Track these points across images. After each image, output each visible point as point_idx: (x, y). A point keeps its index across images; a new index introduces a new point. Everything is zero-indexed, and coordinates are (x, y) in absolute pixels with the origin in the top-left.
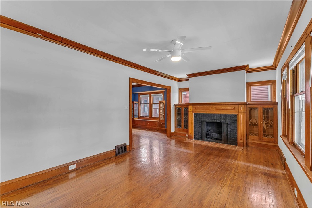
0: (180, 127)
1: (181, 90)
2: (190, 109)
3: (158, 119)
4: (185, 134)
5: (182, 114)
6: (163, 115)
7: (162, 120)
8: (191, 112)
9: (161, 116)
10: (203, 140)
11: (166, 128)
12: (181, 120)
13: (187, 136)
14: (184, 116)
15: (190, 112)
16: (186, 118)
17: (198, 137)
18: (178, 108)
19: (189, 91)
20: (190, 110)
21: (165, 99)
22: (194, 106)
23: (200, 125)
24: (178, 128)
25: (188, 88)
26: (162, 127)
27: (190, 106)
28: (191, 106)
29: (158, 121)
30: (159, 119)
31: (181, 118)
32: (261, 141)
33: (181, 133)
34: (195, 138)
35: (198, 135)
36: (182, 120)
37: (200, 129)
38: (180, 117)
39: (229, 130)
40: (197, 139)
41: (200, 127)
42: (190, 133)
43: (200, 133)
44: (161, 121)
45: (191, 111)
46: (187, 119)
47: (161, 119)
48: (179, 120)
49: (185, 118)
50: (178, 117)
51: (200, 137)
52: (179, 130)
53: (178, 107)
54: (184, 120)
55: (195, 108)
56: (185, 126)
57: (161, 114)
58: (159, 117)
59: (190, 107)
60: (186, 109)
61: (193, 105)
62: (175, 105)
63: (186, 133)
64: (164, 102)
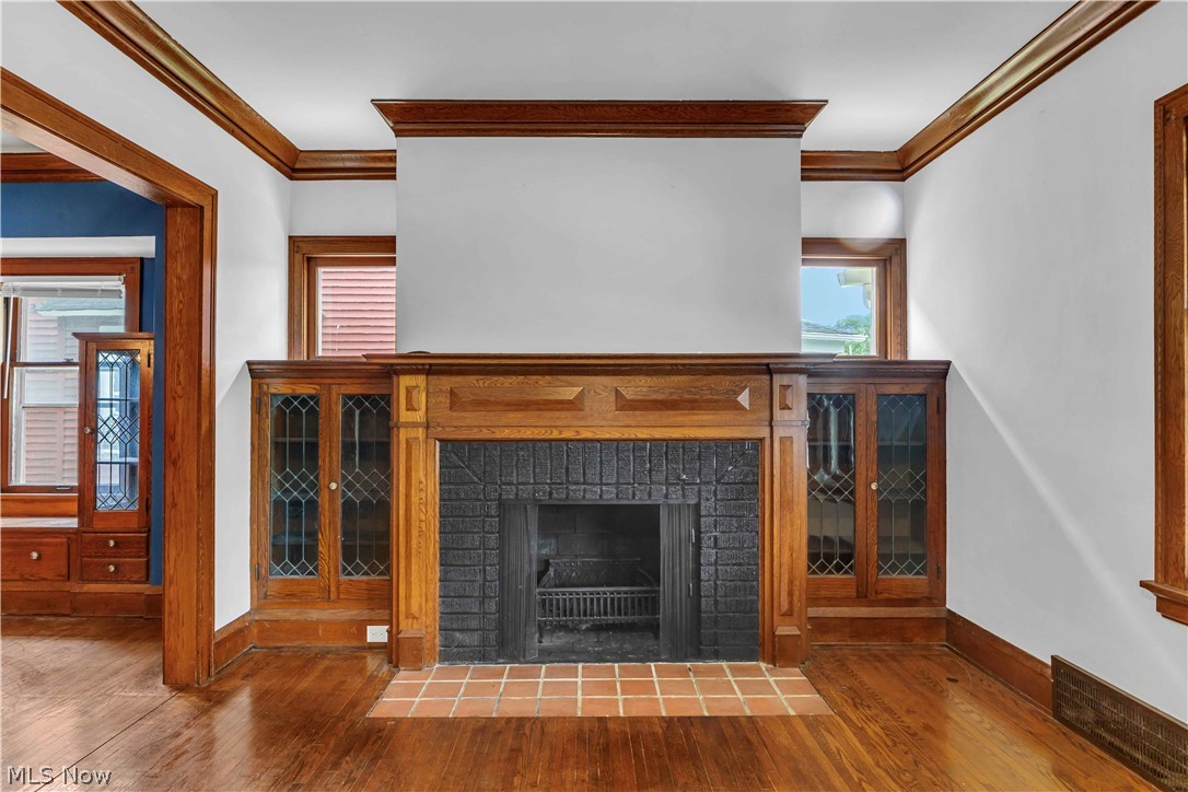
0: (303, 569)
1: (307, 255)
2: (410, 408)
3: (74, 507)
4: (351, 622)
5: (323, 453)
6: (133, 467)
7: (111, 515)
8: (421, 433)
9: (109, 478)
10: (513, 659)
11: (160, 580)
12: (312, 504)
13: (377, 634)
14: (339, 471)
15: (403, 434)
16: (365, 485)
17: (472, 639)
18: (287, 401)
19: (392, 262)
20: (405, 416)
21: (153, 319)
22: (447, 382)
23: (493, 540)
24: (279, 578)
25: (388, 243)
26: (116, 578)
27: (406, 381)
28: (420, 380)
29: (72, 523)
30: (81, 500)
31: (313, 486)
32: (872, 604)
33: (314, 615)
34: (453, 653)
35: (474, 624)
36: (324, 501)
37: (492, 572)
38: (303, 478)
39: (708, 554)
40: (471, 659)
41: (493, 557)
42: (409, 615)
43: (492, 606)
44: (98, 525)
45: (415, 425)
46: (374, 492)
47: (104, 503)
48: (296, 503)
49: (349, 486)
50: (287, 478)
51: (492, 636)
52: (290, 596)
53: (280, 387)
54: (340, 501)
55: (452, 393)
56: (348, 554)
57: (104, 453)
58: (80, 489)
59: (409, 391)
60: (359, 404)
61: (434, 367)
62: (258, 372)
63: (365, 614)
64: (145, 348)
